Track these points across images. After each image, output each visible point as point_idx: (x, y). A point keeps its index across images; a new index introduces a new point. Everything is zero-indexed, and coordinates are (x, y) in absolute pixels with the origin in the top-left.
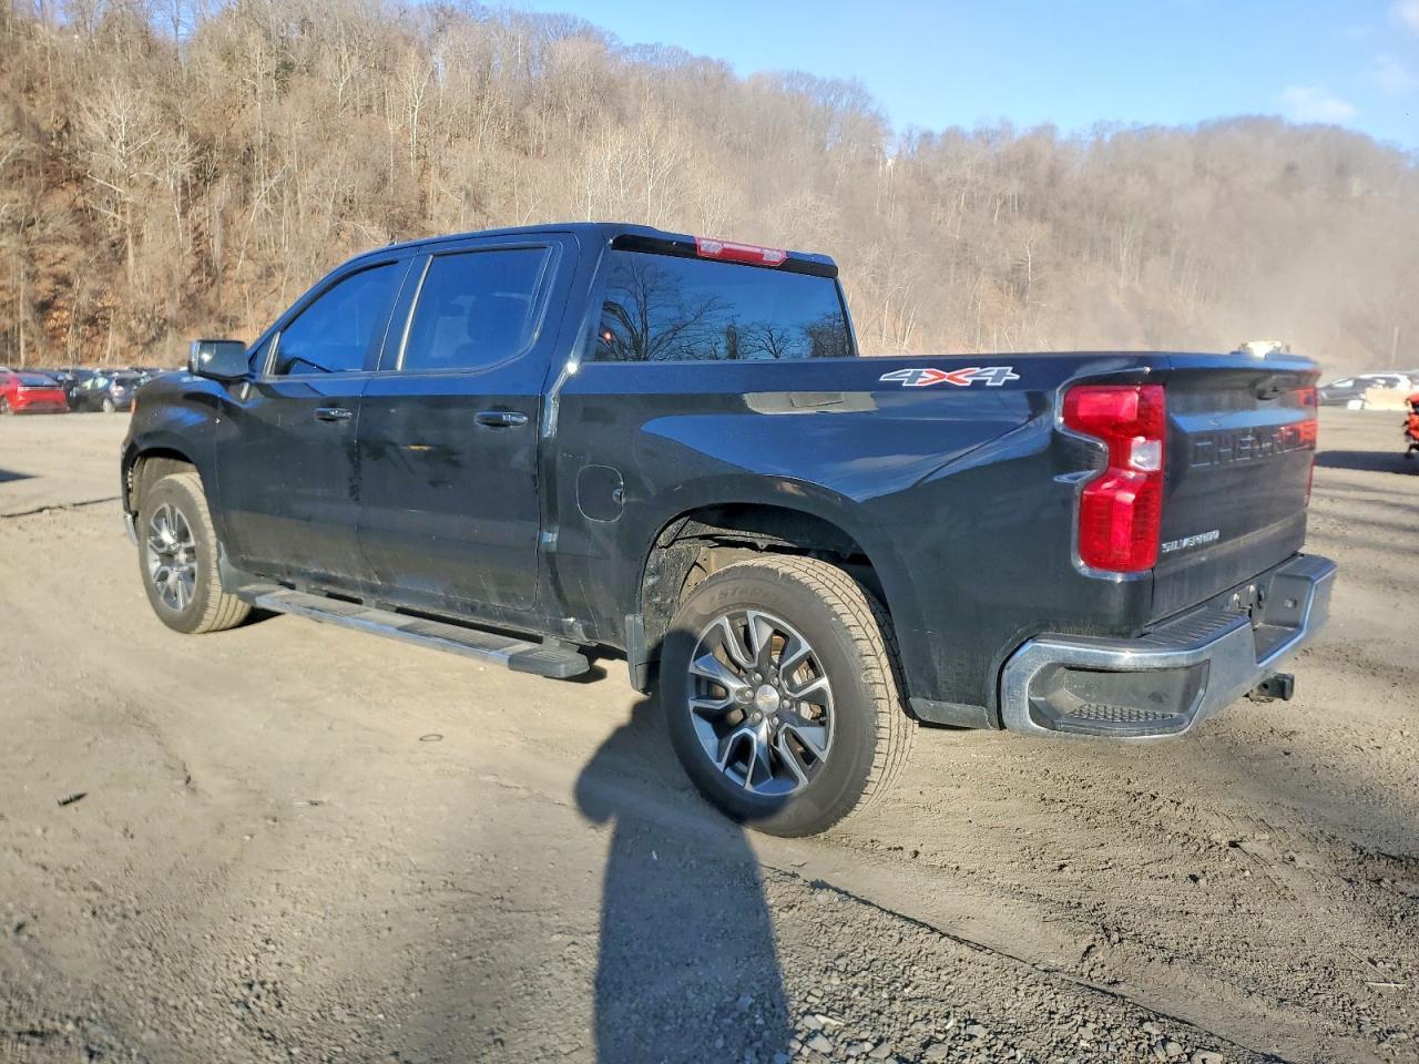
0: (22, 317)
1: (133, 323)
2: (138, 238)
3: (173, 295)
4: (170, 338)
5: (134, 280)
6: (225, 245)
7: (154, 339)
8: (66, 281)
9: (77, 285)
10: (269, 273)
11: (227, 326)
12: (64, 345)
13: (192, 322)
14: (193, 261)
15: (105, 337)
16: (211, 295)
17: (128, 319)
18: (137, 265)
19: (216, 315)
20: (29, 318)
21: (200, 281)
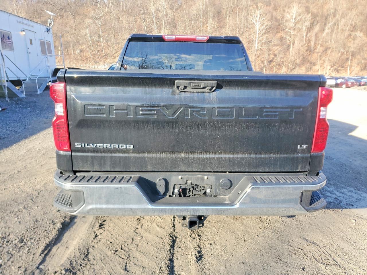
0: (265, 64)
1: (289, 65)
2: (294, 44)
3: (299, 58)
4: (297, 68)
5: (291, 54)
6: (315, 43)
7: (293, 69)
8: (275, 55)
9: (277, 56)
10: (326, 49)
11: (312, 65)
12: (273, 70)
13: (303, 64)
14: (306, 48)
15: (282, 68)
16: (310, 57)
17: (288, 64)
18: (292, 50)
19: (309, 62)
20: (267, 64)
21: (308, 53)
